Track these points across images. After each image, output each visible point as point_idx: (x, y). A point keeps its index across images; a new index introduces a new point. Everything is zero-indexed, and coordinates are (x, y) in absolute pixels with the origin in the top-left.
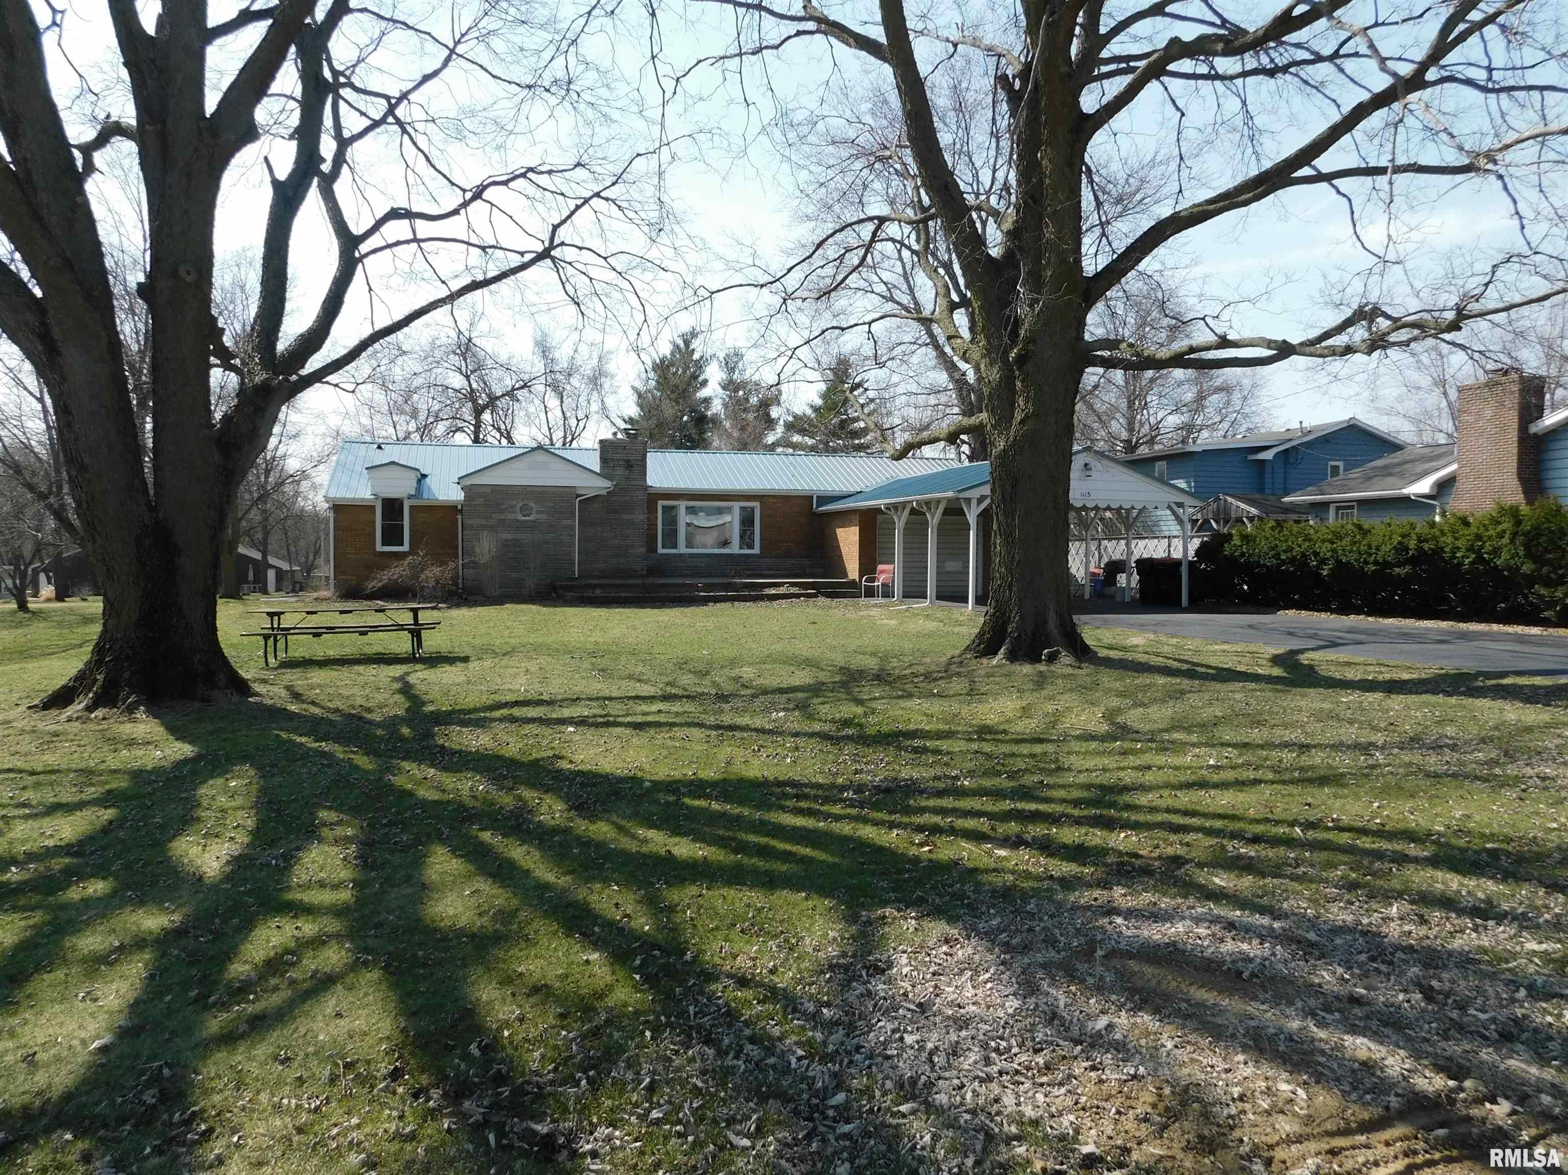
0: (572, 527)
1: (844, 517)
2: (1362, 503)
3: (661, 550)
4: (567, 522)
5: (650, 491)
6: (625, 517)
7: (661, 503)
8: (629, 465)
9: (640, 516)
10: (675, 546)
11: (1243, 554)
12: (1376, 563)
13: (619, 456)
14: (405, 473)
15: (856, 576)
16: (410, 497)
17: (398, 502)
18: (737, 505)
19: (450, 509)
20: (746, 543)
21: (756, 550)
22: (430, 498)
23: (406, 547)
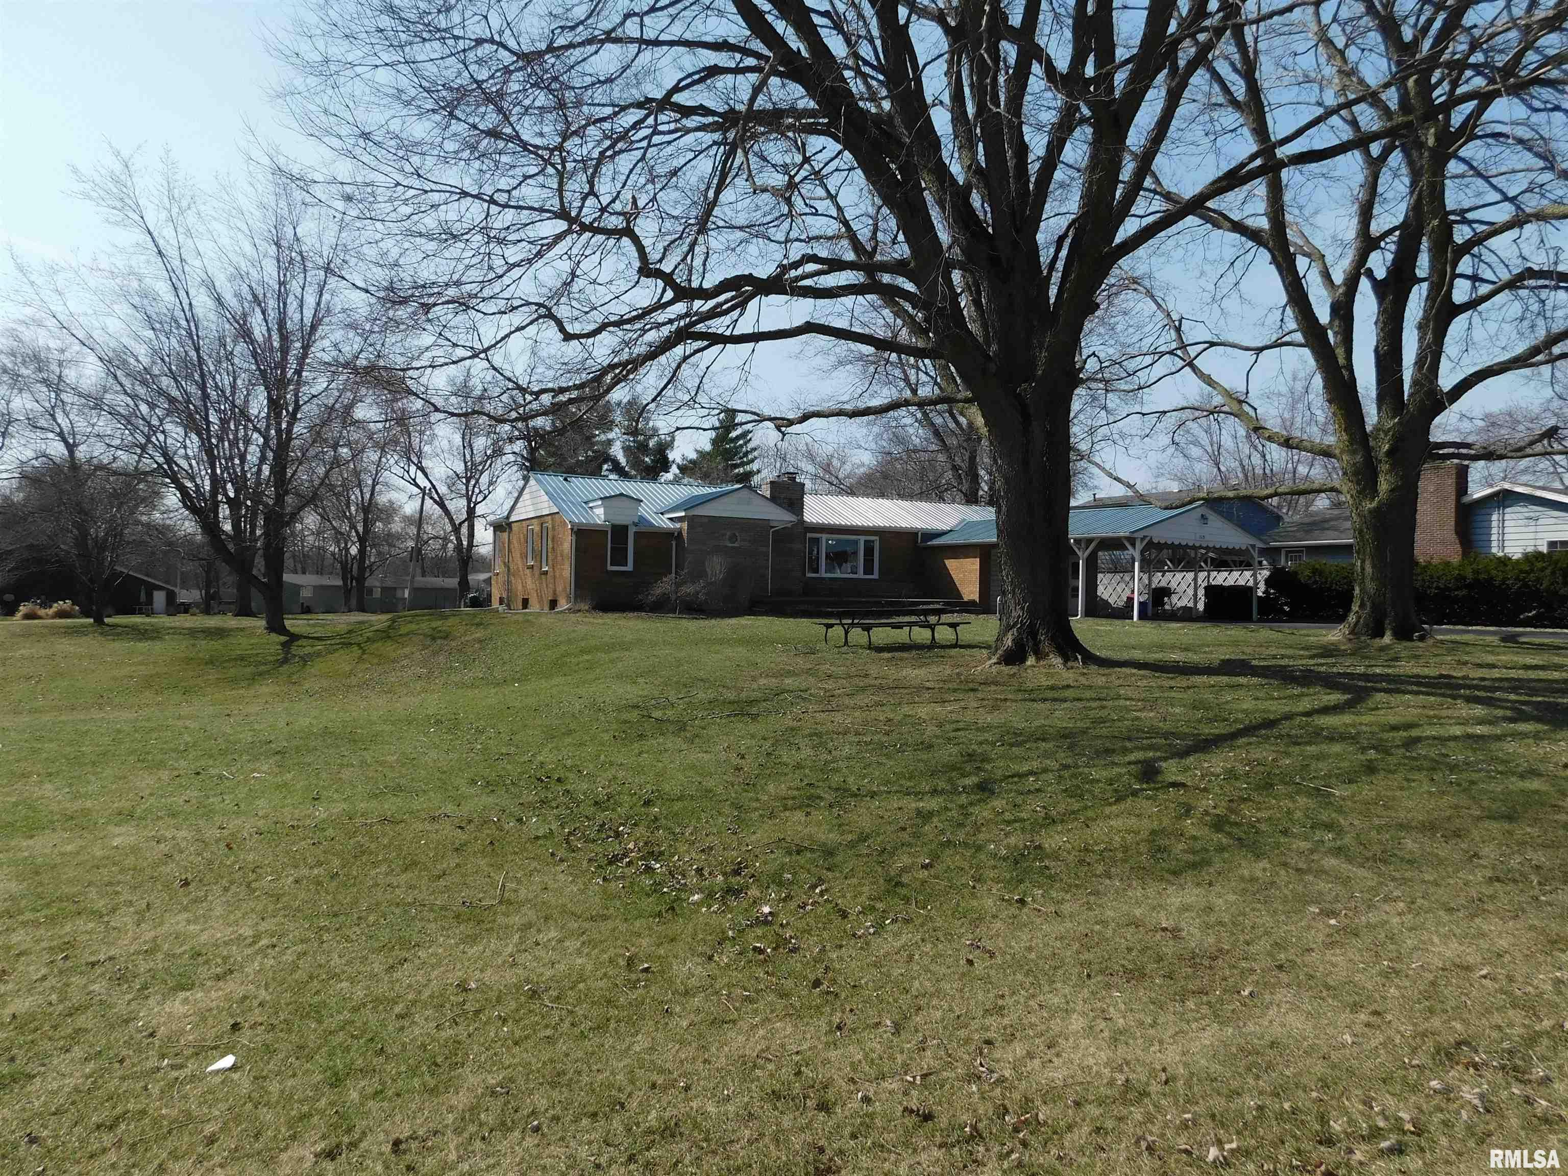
1: (960, 551)
2: (1308, 548)
3: (808, 574)
4: (763, 549)
6: (788, 545)
7: (809, 535)
8: (791, 504)
9: (798, 546)
10: (816, 571)
11: (1316, 582)
12: (1438, 588)
13: (784, 495)
14: (633, 504)
15: (976, 597)
16: (635, 524)
17: (625, 528)
18: (862, 539)
19: (668, 535)
20: (868, 569)
21: (876, 576)
22: (652, 525)
23: (630, 567)
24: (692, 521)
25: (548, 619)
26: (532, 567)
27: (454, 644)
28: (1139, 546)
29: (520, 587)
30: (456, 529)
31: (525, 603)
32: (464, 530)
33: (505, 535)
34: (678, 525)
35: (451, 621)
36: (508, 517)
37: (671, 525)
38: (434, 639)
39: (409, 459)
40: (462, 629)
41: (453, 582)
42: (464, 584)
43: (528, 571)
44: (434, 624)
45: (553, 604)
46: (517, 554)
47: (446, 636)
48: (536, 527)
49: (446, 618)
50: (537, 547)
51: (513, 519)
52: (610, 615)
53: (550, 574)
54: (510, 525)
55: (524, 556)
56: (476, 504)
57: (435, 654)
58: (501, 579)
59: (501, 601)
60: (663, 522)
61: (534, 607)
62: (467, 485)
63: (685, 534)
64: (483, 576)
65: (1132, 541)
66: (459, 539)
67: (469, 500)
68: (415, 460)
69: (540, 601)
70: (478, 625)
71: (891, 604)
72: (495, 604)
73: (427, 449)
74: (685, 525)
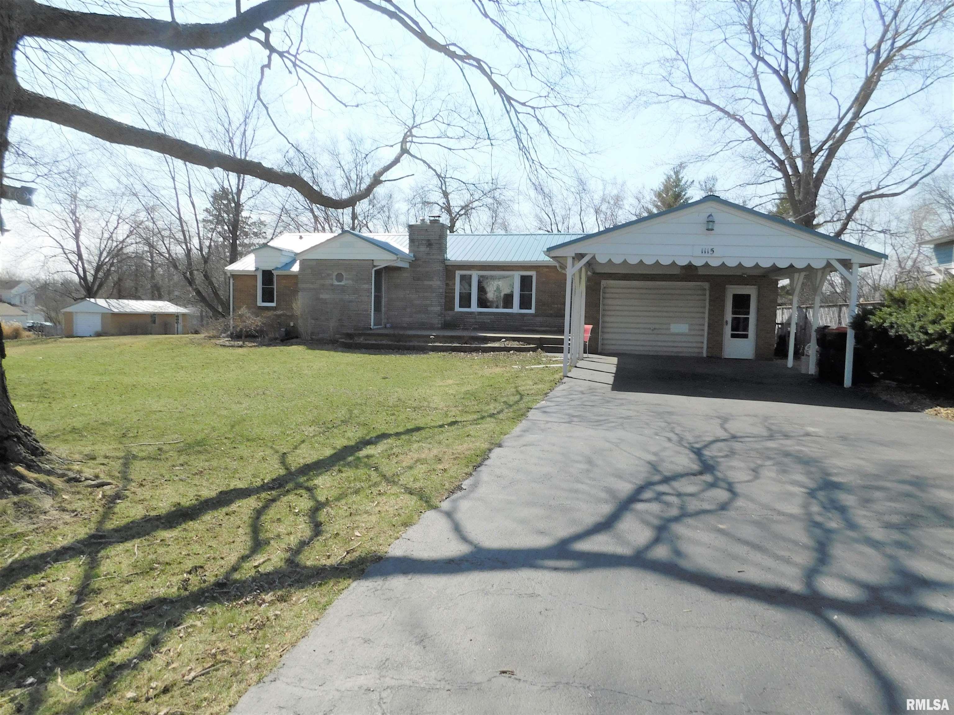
0: (369, 291)
3: (457, 309)
4: (366, 286)
5: (447, 263)
6: (426, 283)
7: (458, 273)
8: (429, 244)
9: (437, 283)
10: (470, 307)
13: (423, 237)
16: (277, 269)
18: (518, 274)
20: (525, 304)
21: (532, 310)
23: (275, 303)
24: (303, 263)
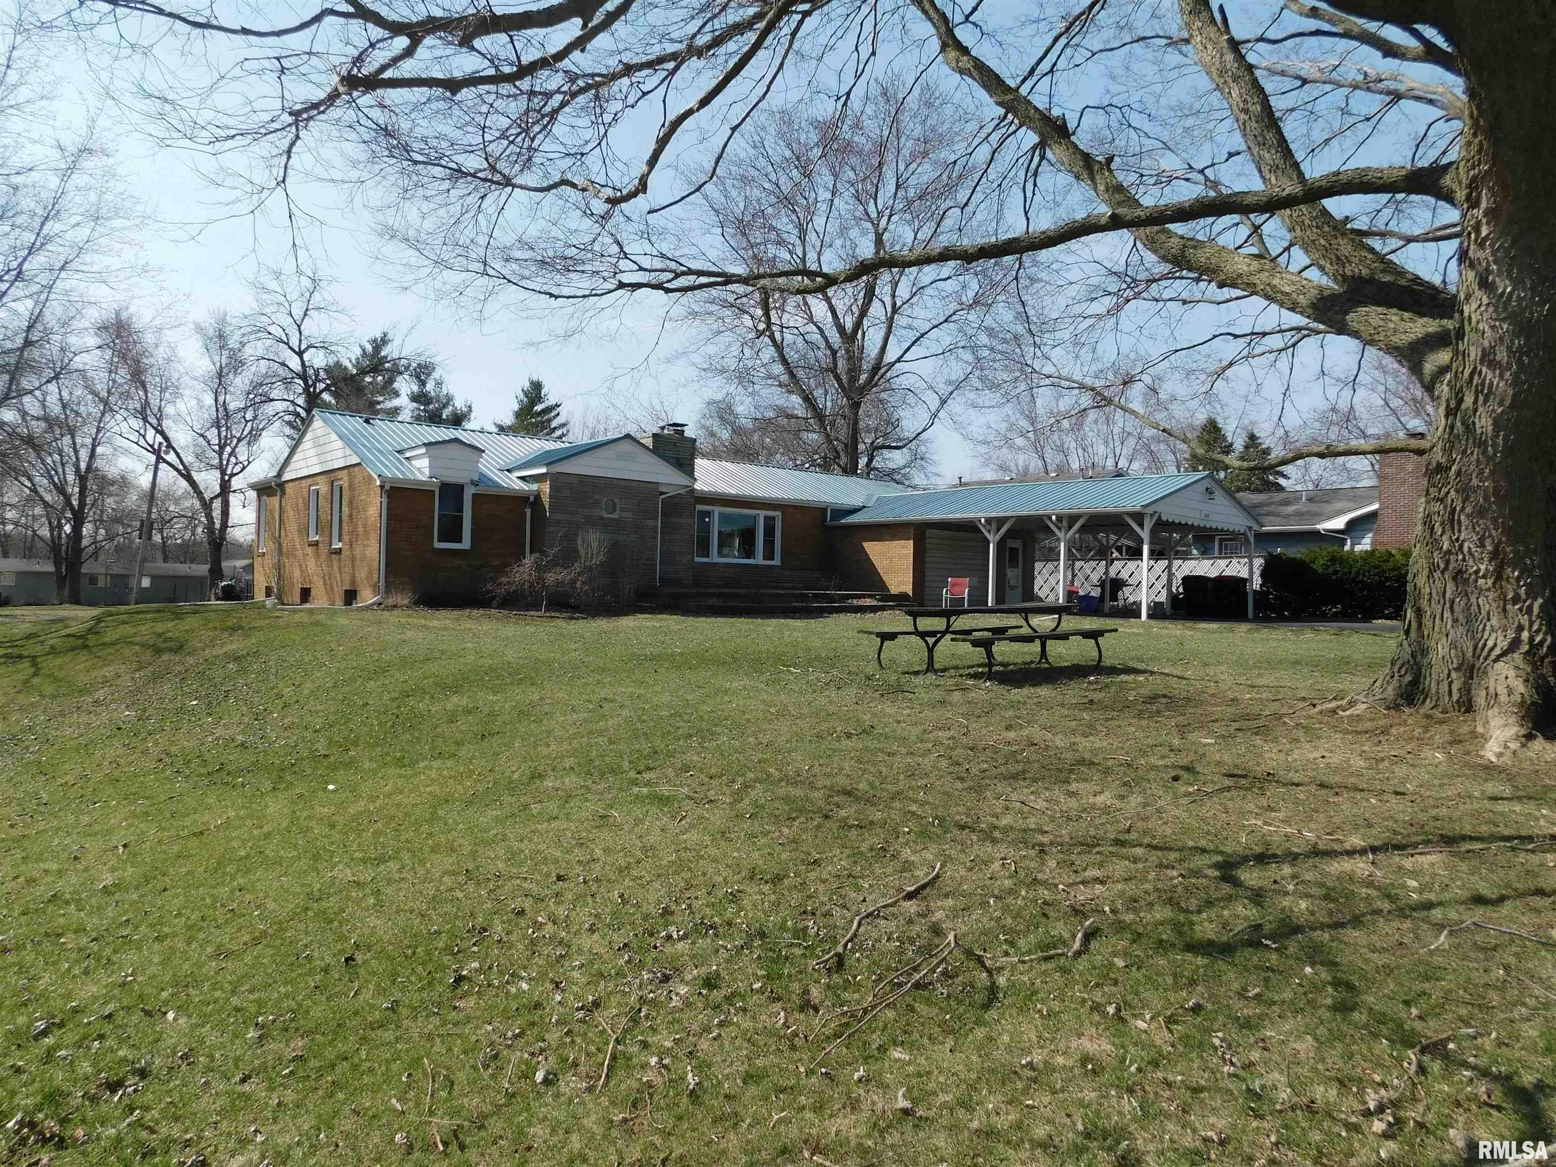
0: (655, 529)
1: (882, 531)
3: (696, 558)
4: (650, 522)
7: (697, 509)
8: (679, 464)
10: (708, 554)
13: (670, 453)
14: (468, 454)
15: (908, 589)
16: (475, 484)
17: (457, 489)
18: (762, 514)
19: (519, 501)
20: (769, 555)
21: (777, 562)
22: (499, 486)
23: (466, 544)
24: (556, 479)
25: (345, 620)
26: (316, 544)
27: (191, 660)
28: (1148, 524)
29: (297, 573)
30: (207, 506)
31: (306, 595)
32: (217, 505)
33: (275, 501)
34: (535, 487)
35: (190, 622)
36: (280, 474)
37: (525, 487)
38: (158, 651)
39: (145, 420)
40: (207, 635)
41: (202, 569)
42: (216, 572)
43: (310, 550)
44: (160, 628)
45: (350, 596)
46: (292, 527)
47: (179, 648)
48: (322, 486)
49: (179, 616)
50: (325, 516)
51: (286, 477)
52: (443, 613)
53: (346, 553)
54: (282, 486)
55: (304, 531)
56: (233, 475)
57: (157, 678)
58: (269, 561)
59: (269, 592)
60: (513, 482)
61: (319, 600)
62: (220, 453)
63: (546, 500)
64: (240, 563)
65: (1138, 517)
66: (209, 517)
67: (223, 473)
68: (154, 421)
69: (329, 590)
70: (234, 629)
71: (817, 598)
72: (259, 595)
73: (169, 410)
74: (546, 487)
